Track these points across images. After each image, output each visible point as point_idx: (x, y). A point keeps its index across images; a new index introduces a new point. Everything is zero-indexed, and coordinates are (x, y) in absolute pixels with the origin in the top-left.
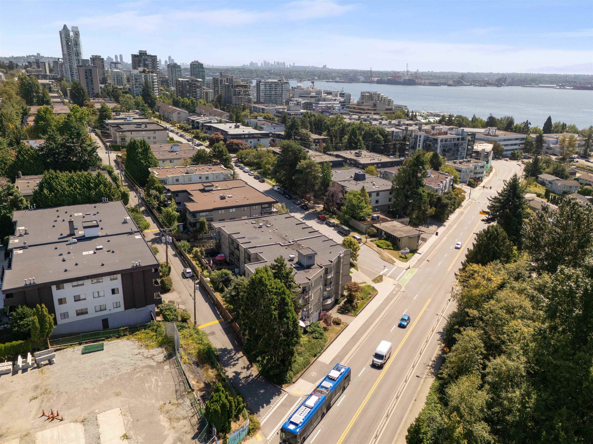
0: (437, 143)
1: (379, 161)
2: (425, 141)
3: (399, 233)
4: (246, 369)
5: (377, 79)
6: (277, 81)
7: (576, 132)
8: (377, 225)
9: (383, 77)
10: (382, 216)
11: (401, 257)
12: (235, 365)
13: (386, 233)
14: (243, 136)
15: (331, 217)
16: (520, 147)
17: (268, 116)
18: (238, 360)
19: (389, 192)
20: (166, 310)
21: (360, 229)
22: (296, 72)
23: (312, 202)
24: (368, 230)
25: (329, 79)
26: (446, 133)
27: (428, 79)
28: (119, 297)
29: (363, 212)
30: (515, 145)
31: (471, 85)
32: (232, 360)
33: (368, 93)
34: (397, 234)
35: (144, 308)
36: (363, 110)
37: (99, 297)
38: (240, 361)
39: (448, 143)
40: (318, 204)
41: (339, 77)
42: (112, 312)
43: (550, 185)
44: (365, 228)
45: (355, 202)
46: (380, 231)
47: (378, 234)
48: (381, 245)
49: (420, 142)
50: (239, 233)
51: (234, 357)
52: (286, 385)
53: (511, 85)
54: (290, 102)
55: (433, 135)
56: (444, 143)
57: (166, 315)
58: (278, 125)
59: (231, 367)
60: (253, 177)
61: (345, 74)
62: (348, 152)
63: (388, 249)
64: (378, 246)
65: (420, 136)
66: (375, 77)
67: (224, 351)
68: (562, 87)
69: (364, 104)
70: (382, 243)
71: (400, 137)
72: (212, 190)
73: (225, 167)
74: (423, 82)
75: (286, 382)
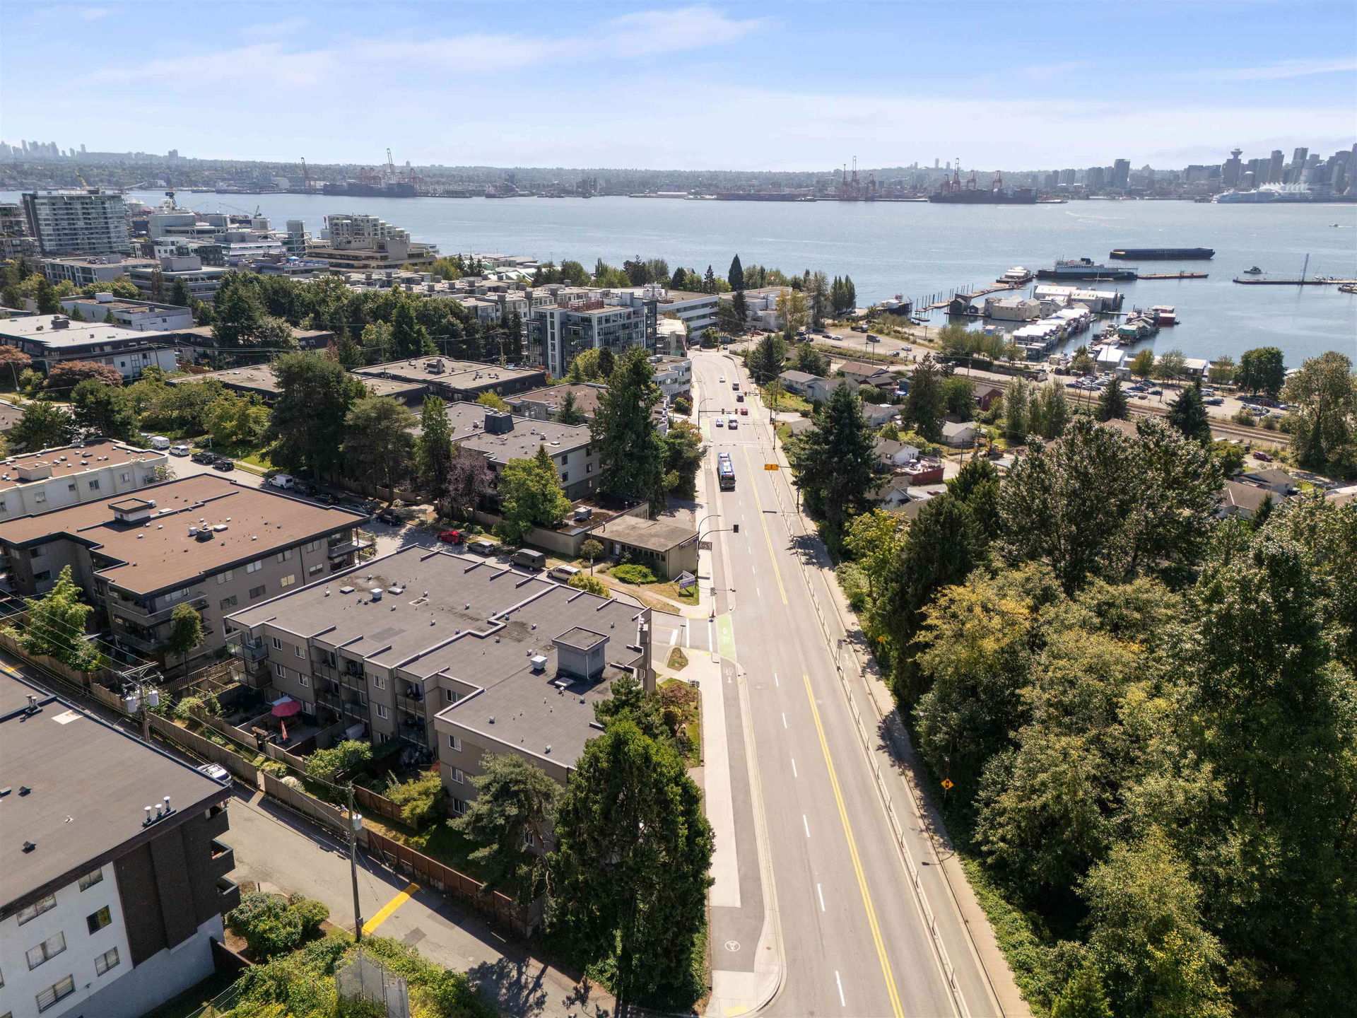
0: (591, 327)
1: (494, 381)
2: (563, 324)
3: (653, 540)
4: (578, 1003)
5: (322, 183)
6: (84, 193)
7: (784, 283)
8: (597, 532)
9: (334, 179)
10: (595, 510)
11: (681, 595)
12: (543, 1003)
13: (624, 547)
14: (98, 351)
15: (471, 531)
16: (712, 321)
17: (123, 288)
18: (538, 985)
19: (584, 451)
20: (255, 917)
21: (562, 550)
22: (97, 168)
23: (399, 502)
24: (582, 547)
25: (196, 186)
26: (600, 305)
27: (438, 183)
28: (115, 934)
29: (556, 507)
30: (704, 316)
31: (533, 194)
32: (526, 992)
33: (347, 218)
34: (651, 545)
35: (195, 937)
36: (356, 258)
37: (46, 958)
38: (548, 985)
39: (611, 324)
40: (418, 505)
41: (223, 180)
42: (94, 990)
43: (810, 391)
44: (572, 546)
45: (534, 487)
46: (607, 543)
47: (609, 553)
48: (628, 576)
49: (552, 327)
50: (334, 629)
51: (523, 980)
52: (700, 1002)
53: (607, 194)
54: (156, 248)
55: (577, 309)
56: (604, 325)
57: (265, 931)
58: (171, 312)
59: (536, 1011)
60: (190, 458)
61: (237, 173)
62: (404, 364)
63: (647, 583)
64: (622, 580)
65: (552, 315)
66: (316, 180)
67: (483, 971)
68: (698, 195)
69: (354, 244)
70: (627, 572)
71: (492, 319)
72: (148, 519)
73: (129, 443)
74: (430, 189)
75: (699, 996)
